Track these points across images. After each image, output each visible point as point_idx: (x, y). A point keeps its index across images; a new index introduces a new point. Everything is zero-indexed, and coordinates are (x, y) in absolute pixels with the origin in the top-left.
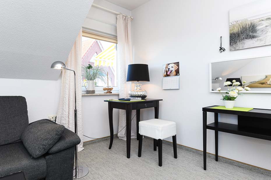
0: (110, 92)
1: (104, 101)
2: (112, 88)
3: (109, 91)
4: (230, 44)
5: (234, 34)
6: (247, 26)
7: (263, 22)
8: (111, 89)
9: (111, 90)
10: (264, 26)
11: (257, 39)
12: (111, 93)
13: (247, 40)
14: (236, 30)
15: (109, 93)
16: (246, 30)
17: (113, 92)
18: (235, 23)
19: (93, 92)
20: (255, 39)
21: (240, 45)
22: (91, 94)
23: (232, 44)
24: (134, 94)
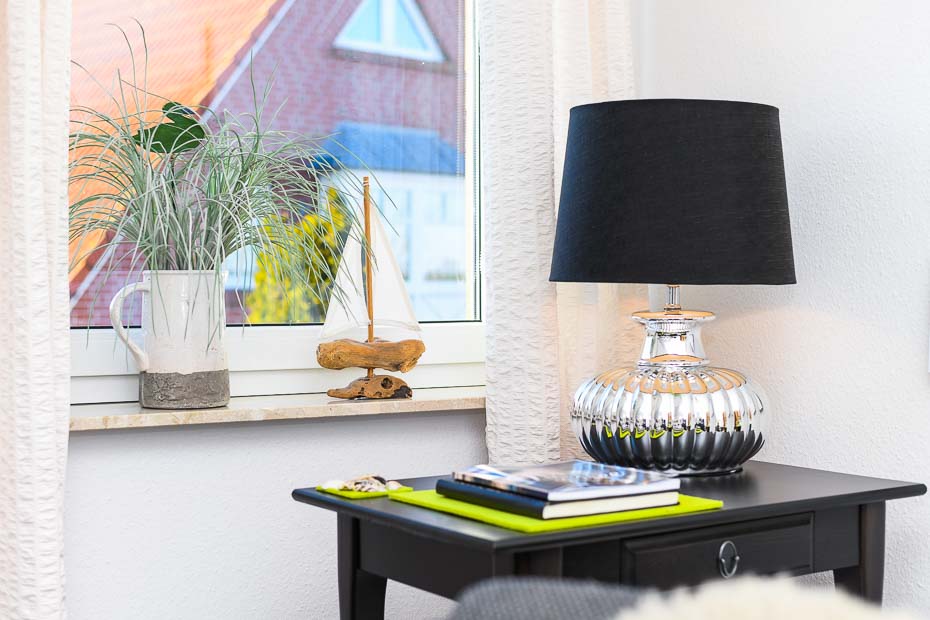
0: (386, 382)
1: (299, 495)
2: (418, 348)
3: (378, 372)
8: (403, 355)
9: (397, 367)
12: (404, 392)
15: (379, 397)
17: (427, 384)
19: (210, 387)
22: (181, 418)
24: (627, 414)
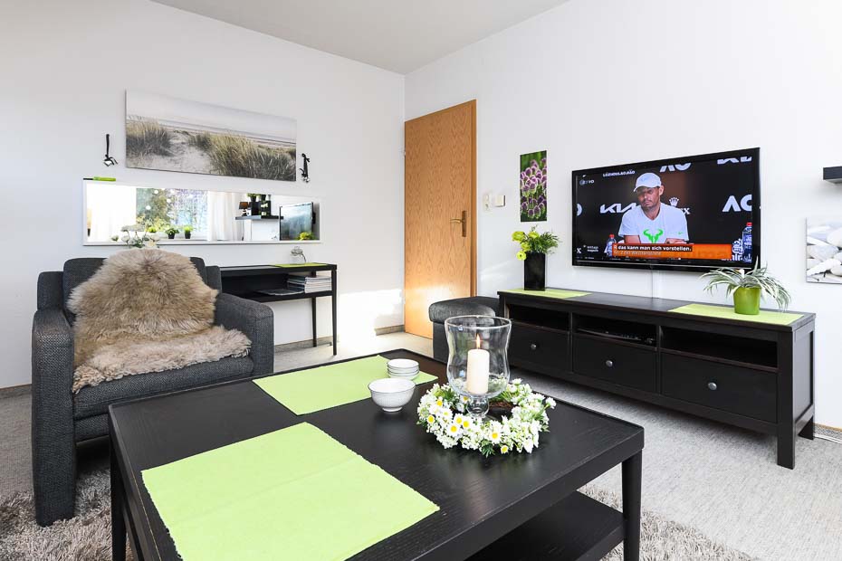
4: (127, 155)
5: (135, 139)
6: (157, 133)
7: (178, 134)
10: (179, 141)
11: (169, 158)
13: (156, 156)
14: (138, 132)
16: (155, 138)
18: (136, 119)
20: (167, 159)
21: (143, 161)
23: (130, 155)
